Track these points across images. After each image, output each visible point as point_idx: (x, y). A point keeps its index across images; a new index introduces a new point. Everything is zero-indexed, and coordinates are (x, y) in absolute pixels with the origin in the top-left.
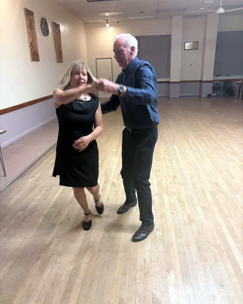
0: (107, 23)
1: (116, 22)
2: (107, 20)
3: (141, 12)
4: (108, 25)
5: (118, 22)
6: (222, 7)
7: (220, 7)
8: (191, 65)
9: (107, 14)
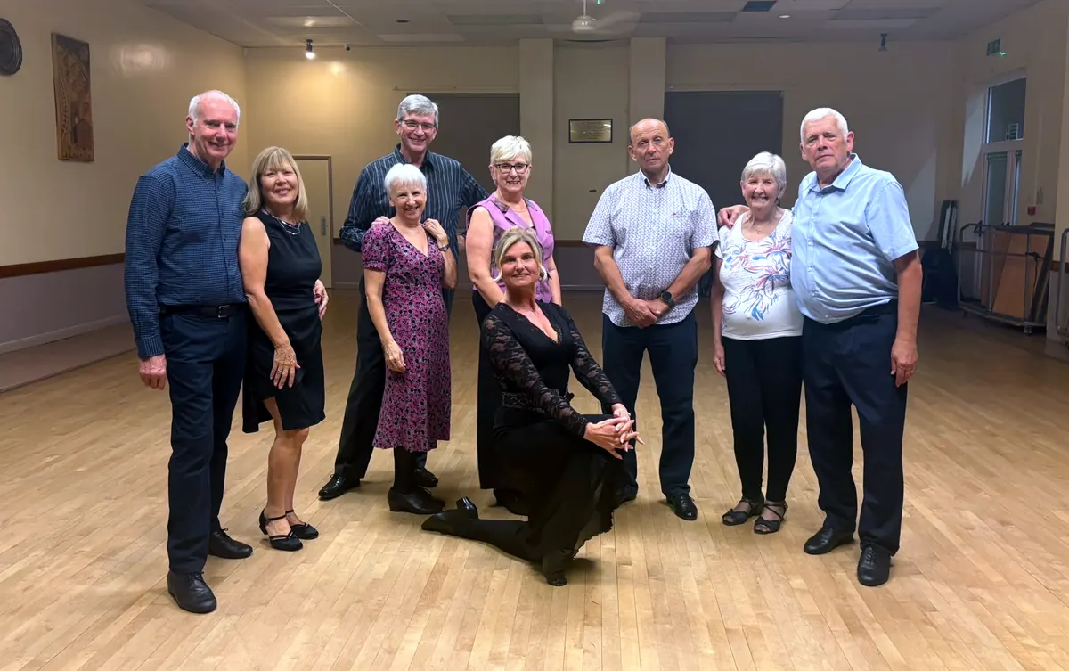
0: (310, 48)
1: (343, 47)
2: (310, 41)
3: (399, 21)
4: (310, 55)
5: (348, 49)
6: (587, 14)
7: (582, 14)
8: (595, 191)
9: (309, 23)
